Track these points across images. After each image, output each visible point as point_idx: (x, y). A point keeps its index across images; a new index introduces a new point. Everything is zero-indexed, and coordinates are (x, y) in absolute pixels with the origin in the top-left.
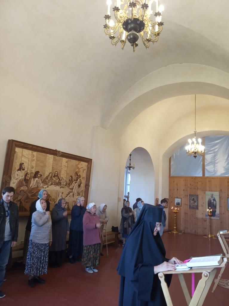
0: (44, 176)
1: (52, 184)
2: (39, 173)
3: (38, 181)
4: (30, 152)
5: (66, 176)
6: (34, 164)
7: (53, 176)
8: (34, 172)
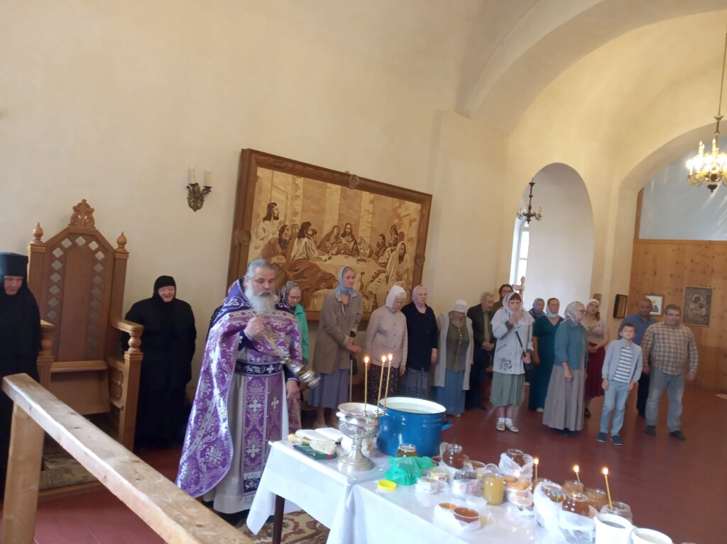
0: (321, 233)
1: (340, 253)
2: (310, 228)
3: (308, 244)
4: (289, 177)
5: (369, 235)
6: (298, 205)
7: (340, 234)
8: (300, 225)
